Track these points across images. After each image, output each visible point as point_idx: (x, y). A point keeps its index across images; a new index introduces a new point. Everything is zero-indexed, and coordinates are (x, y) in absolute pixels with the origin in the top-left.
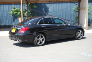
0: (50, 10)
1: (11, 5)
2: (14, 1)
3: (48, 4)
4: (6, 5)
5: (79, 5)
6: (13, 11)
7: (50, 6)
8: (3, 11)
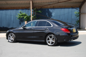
0: (53, 14)
1: (18, 10)
2: (22, 7)
3: (51, 9)
4: (13, 10)
5: (80, 11)
6: (20, 15)
7: (53, 11)
8: (11, 15)
